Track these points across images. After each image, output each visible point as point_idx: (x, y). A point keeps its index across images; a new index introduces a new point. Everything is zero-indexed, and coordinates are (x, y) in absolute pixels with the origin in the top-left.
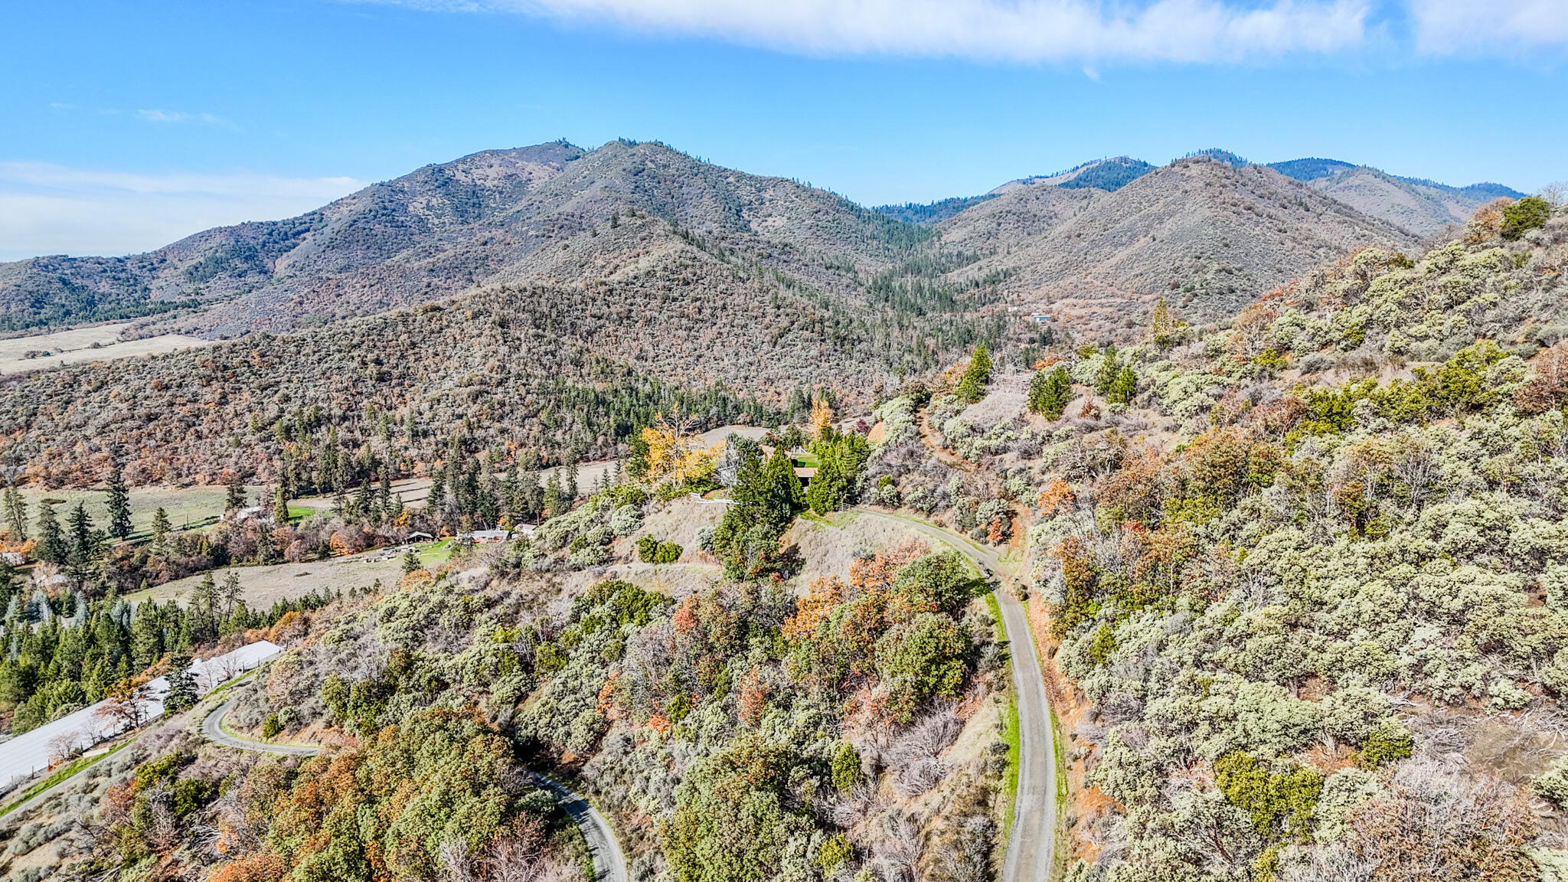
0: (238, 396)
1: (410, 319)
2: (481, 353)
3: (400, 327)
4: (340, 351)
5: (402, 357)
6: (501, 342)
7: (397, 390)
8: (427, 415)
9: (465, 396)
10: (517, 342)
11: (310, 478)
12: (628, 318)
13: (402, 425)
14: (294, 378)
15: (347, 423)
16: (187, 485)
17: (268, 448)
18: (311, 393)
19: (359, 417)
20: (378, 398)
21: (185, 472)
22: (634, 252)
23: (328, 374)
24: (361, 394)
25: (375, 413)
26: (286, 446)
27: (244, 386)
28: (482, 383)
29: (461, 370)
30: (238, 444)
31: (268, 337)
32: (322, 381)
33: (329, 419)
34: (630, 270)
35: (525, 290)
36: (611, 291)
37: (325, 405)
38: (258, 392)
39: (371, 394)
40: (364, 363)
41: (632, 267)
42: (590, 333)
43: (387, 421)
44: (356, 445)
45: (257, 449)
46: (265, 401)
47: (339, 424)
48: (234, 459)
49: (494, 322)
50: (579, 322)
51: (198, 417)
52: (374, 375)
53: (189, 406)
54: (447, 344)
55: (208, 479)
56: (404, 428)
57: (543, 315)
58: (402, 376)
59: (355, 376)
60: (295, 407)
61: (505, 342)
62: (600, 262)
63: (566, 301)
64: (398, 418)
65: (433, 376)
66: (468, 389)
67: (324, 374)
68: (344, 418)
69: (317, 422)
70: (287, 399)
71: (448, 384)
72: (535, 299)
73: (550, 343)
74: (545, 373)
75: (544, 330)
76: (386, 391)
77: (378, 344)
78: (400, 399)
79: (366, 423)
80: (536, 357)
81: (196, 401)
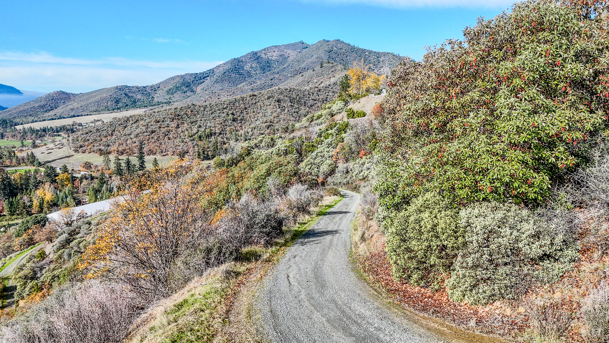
0: (183, 126)
1: (245, 99)
2: (270, 111)
3: (241, 102)
4: (219, 110)
5: (242, 112)
7: (240, 124)
8: (250, 133)
9: (264, 127)
10: (284, 108)
11: (208, 154)
12: (326, 100)
13: (241, 136)
14: (203, 119)
16: (165, 155)
17: (193, 143)
18: (209, 124)
19: (226, 134)
20: (232, 127)
21: (164, 151)
22: (329, 76)
23: (215, 118)
24: (227, 125)
25: (231, 132)
26: (200, 143)
27: (185, 122)
28: (271, 122)
29: (263, 117)
30: (183, 142)
31: (194, 105)
32: (213, 121)
33: (215, 134)
34: (328, 83)
35: (287, 89)
36: (320, 90)
37: (214, 129)
38: (190, 124)
39: (230, 126)
40: (228, 114)
41: (328, 81)
42: (311, 106)
43: (236, 135)
44: (225, 144)
45: (189, 144)
46: (192, 127)
47: (218, 136)
48: (181, 147)
49: (275, 100)
50: (307, 102)
51: (169, 132)
52: (231, 119)
53: (166, 128)
54: (258, 108)
55: (172, 153)
56: (242, 138)
57: (294, 98)
58: (241, 120)
59: (225, 119)
60: (202, 129)
61: (279, 108)
62: (315, 81)
63: (302, 94)
64: (240, 134)
65: (253, 120)
66: (266, 124)
67: (213, 118)
68: (220, 134)
69: (211, 135)
70: (200, 127)
71: (258, 122)
72: (291, 93)
73: (296, 109)
74: (294, 119)
75: (294, 104)
76: (235, 124)
77: (233, 108)
78: (241, 128)
79: (228, 135)
80: (291, 113)
81: (168, 127)
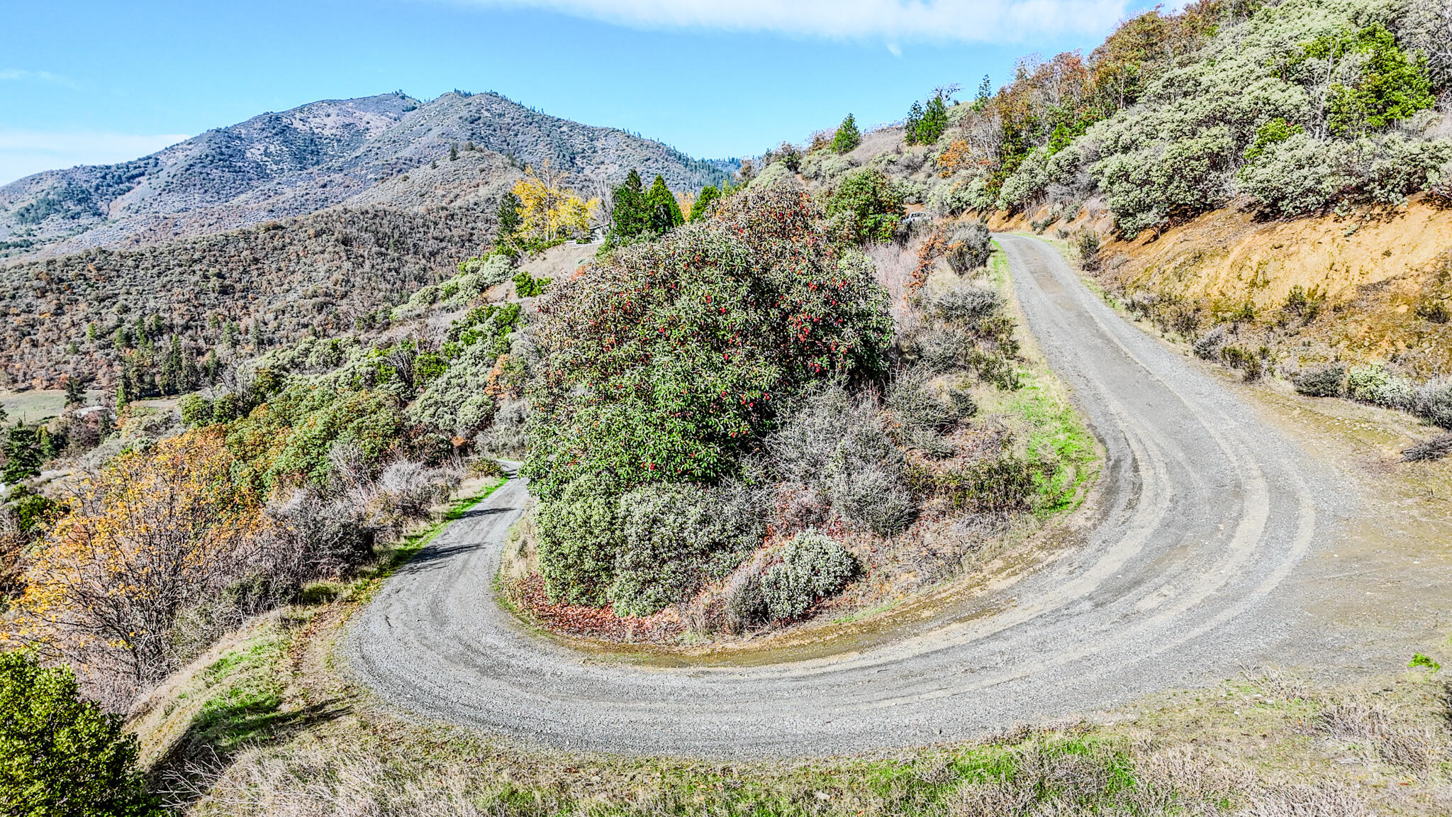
0: (75, 308)
1: (252, 237)
2: (325, 268)
3: (242, 244)
4: (180, 266)
5: (245, 272)
6: (345, 258)
7: (241, 302)
8: (272, 325)
9: (310, 307)
10: (361, 260)
11: (154, 381)
12: (470, 241)
13: (247, 334)
14: (133, 290)
15: (190, 332)
16: (24, 390)
17: (108, 355)
18: (151, 304)
19: (203, 327)
20: (221, 310)
21: (20, 378)
22: (474, 183)
23: (169, 286)
24: (204, 305)
25: (218, 322)
26: (127, 353)
27: (80, 298)
28: (326, 295)
29: (305, 283)
30: (77, 351)
31: (104, 252)
32: (163, 294)
33: (171, 328)
34: (471, 199)
35: (367, 212)
36: (452, 216)
37: (167, 315)
38: (96, 303)
39: (214, 306)
40: (206, 277)
41: (473, 195)
42: (433, 254)
43: (232, 330)
44: (200, 352)
45: (96, 356)
46: (103, 311)
47: (181, 333)
48: (72, 365)
49: (337, 240)
50: (421, 243)
51: (33, 326)
52: (217, 288)
53: (23, 316)
54: (290, 260)
55: (45, 384)
56: (249, 336)
57: (385, 234)
58: (246, 290)
59: (197, 289)
60: (134, 317)
61: (349, 258)
62: (440, 192)
63: (408, 224)
64: (242, 327)
65: (277, 290)
66: (314, 300)
67: (164, 286)
68: (187, 327)
69: (158, 331)
70: (126, 310)
71: (291, 297)
72: (377, 221)
73: (393, 261)
74: (389, 287)
75: (387, 249)
76: (229, 302)
77: (220, 259)
78: (244, 311)
79: (210, 332)
80: (379, 272)
81: (30, 312)
